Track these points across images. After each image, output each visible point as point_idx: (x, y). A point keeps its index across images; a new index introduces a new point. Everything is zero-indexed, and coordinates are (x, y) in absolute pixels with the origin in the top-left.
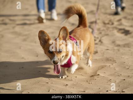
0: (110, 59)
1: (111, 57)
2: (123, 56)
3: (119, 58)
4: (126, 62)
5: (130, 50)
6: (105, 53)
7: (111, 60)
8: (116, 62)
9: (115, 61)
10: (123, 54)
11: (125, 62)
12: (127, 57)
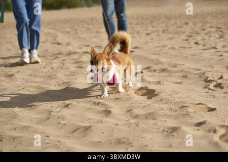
0: (124, 140)
1: (124, 138)
2: (144, 135)
3: (138, 139)
4: (149, 146)
5: (156, 124)
6: (115, 131)
7: (124, 142)
8: (132, 146)
9: (131, 143)
10: (144, 131)
11: (147, 146)
12: (150, 136)
